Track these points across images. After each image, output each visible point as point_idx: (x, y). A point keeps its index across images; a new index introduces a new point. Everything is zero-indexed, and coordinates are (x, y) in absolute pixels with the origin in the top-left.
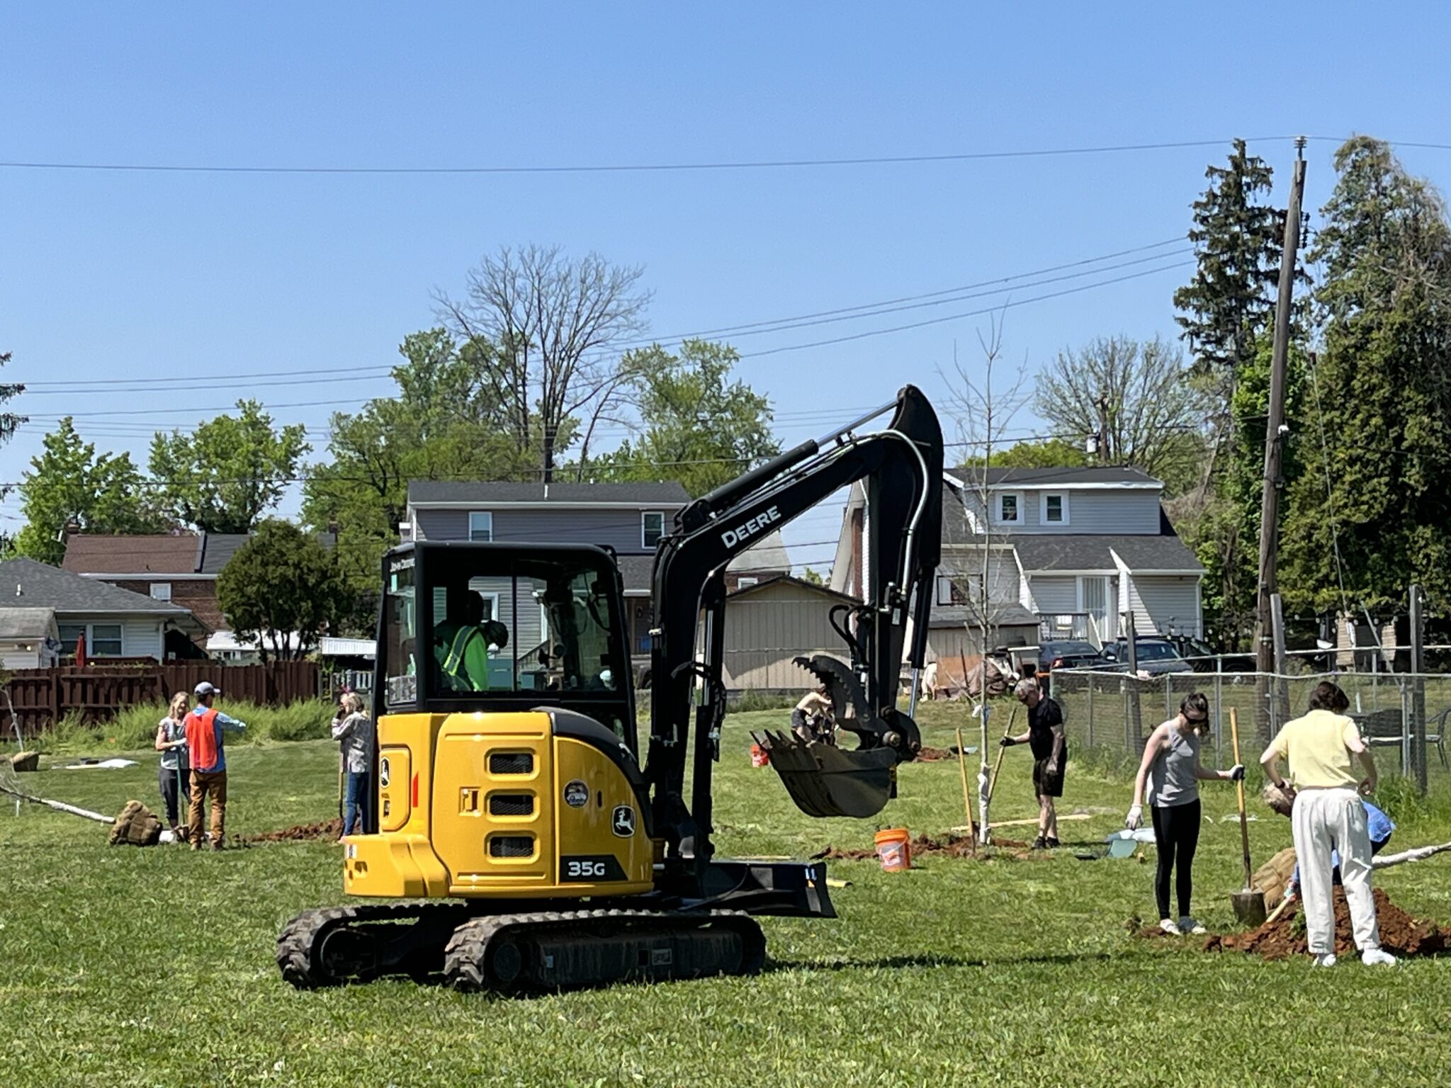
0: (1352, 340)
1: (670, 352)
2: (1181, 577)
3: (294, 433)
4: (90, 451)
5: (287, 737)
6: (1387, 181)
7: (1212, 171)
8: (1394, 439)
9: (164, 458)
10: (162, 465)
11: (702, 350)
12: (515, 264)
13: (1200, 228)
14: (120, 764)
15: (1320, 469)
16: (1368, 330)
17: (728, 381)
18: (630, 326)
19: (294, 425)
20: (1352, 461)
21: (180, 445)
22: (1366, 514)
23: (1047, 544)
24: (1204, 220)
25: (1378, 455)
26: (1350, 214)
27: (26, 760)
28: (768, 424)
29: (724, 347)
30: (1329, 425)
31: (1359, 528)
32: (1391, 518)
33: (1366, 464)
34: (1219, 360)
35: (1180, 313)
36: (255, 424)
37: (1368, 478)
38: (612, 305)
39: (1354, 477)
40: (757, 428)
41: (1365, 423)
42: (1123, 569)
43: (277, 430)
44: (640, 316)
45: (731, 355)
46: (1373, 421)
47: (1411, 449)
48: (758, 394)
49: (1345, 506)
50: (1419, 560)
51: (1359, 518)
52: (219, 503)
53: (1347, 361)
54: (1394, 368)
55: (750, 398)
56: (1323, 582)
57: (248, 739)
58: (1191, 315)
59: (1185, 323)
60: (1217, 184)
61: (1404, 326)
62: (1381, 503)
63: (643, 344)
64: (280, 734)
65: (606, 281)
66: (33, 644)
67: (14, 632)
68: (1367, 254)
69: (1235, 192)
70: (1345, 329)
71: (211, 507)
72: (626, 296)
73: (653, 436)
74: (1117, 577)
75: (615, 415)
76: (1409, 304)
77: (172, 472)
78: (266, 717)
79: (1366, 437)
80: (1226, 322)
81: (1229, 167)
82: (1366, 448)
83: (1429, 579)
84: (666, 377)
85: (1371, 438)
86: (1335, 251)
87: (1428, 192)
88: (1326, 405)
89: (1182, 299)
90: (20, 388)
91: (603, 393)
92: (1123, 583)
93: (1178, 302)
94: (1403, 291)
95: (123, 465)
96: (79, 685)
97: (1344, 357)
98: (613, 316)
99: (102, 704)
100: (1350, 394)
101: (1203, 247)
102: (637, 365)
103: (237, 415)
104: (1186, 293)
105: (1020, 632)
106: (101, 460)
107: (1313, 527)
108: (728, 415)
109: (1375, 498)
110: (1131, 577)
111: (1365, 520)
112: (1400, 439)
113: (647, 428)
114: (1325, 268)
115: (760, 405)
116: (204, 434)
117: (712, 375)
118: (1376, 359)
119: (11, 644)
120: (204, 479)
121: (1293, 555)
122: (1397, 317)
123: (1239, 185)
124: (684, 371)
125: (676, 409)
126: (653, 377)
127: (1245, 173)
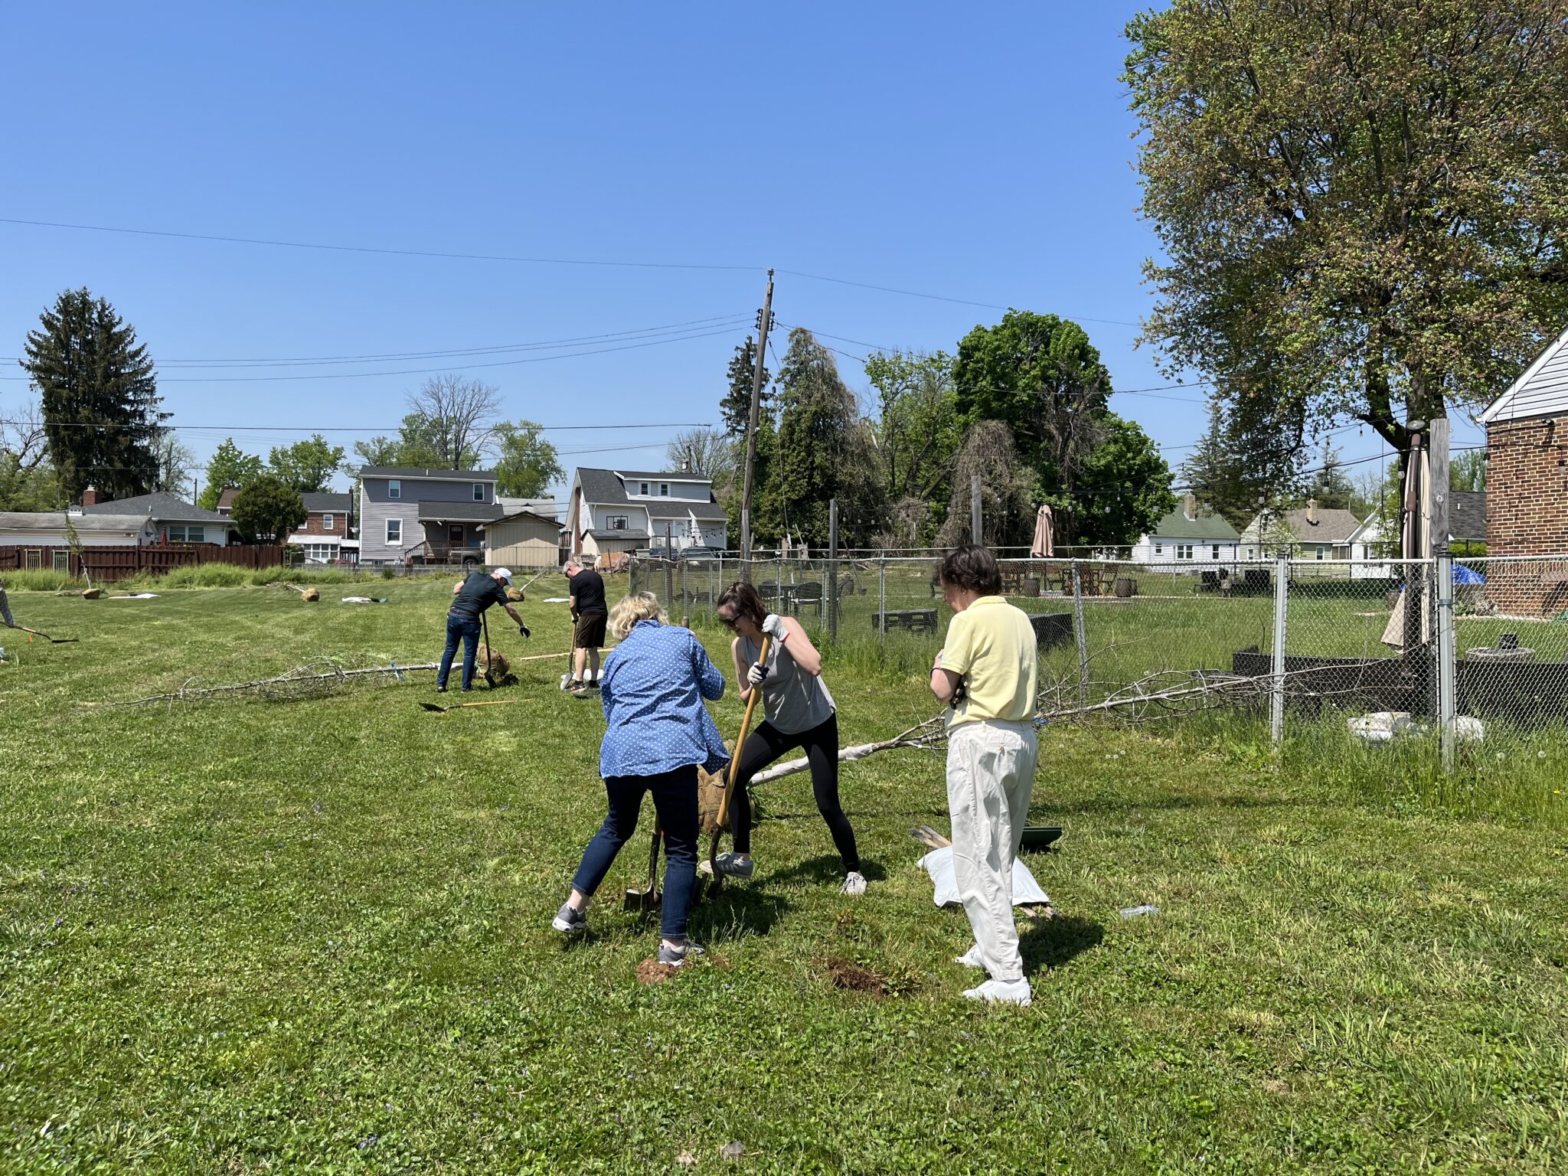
0: (793, 418)
1: (514, 425)
2: (718, 522)
3: (339, 451)
4: (241, 453)
5: (262, 584)
6: (811, 348)
7: (737, 348)
9: (277, 458)
10: (275, 461)
11: (528, 425)
12: (443, 382)
13: (731, 373)
14: (148, 596)
15: (778, 475)
16: (800, 414)
17: (540, 438)
18: (494, 411)
19: (339, 446)
20: (792, 472)
21: (284, 453)
22: (798, 495)
23: (660, 506)
24: (734, 370)
25: (803, 469)
26: (795, 362)
27: (91, 593)
29: (538, 425)
30: (783, 455)
31: (794, 501)
32: (809, 497)
33: (798, 473)
34: (739, 431)
35: (722, 409)
36: (320, 445)
37: (799, 479)
38: (486, 402)
39: (793, 479)
40: (551, 459)
41: (798, 455)
42: (693, 518)
43: (330, 448)
44: (497, 407)
45: (541, 428)
46: (802, 454)
47: (817, 467)
48: (552, 444)
49: (789, 491)
51: (794, 497)
52: (301, 479)
53: (790, 427)
54: (812, 430)
55: (548, 446)
57: (239, 584)
58: (727, 410)
59: (724, 413)
60: (739, 354)
61: (816, 412)
62: (804, 490)
63: (501, 420)
64: (258, 582)
65: (484, 391)
66: (135, 534)
67: (124, 527)
68: (802, 380)
69: (747, 358)
70: (790, 413)
71: (298, 481)
72: (492, 398)
73: (506, 459)
74: (691, 522)
75: (487, 449)
76: (818, 402)
77: (279, 464)
78: (251, 573)
80: (742, 415)
81: (745, 347)
82: (798, 466)
84: (512, 435)
85: (800, 461)
86: (787, 378)
87: (828, 354)
88: (783, 446)
89: (723, 403)
90: (172, 415)
91: (481, 439)
92: (694, 524)
93: (721, 405)
94: (817, 396)
95: (256, 460)
96: (151, 555)
97: (790, 425)
98: (486, 407)
99: (163, 565)
100: (792, 441)
101: (733, 381)
102: (498, 429)
103: (311, 440)
104: (725, 401)
105: (641, 542)
106: (245, 458)
107: (775, 500)
108: (539, 453)
109: (801, 488)
110: (697, 521)
111: (797, 498)
112: (813, 462)
113: (503, 456)
114: (783, 386)
115: (553, 449)
116: (296, 449)
117: (532, 436)
118: (804, 426)
119: (122, 533)
120: (295, 468)
121: (765, 512)
122: (813, 408)
123: (749, 355)
124: (520, 433)
125: (516, 449)
126: (506, 435)
127: (750, 350)
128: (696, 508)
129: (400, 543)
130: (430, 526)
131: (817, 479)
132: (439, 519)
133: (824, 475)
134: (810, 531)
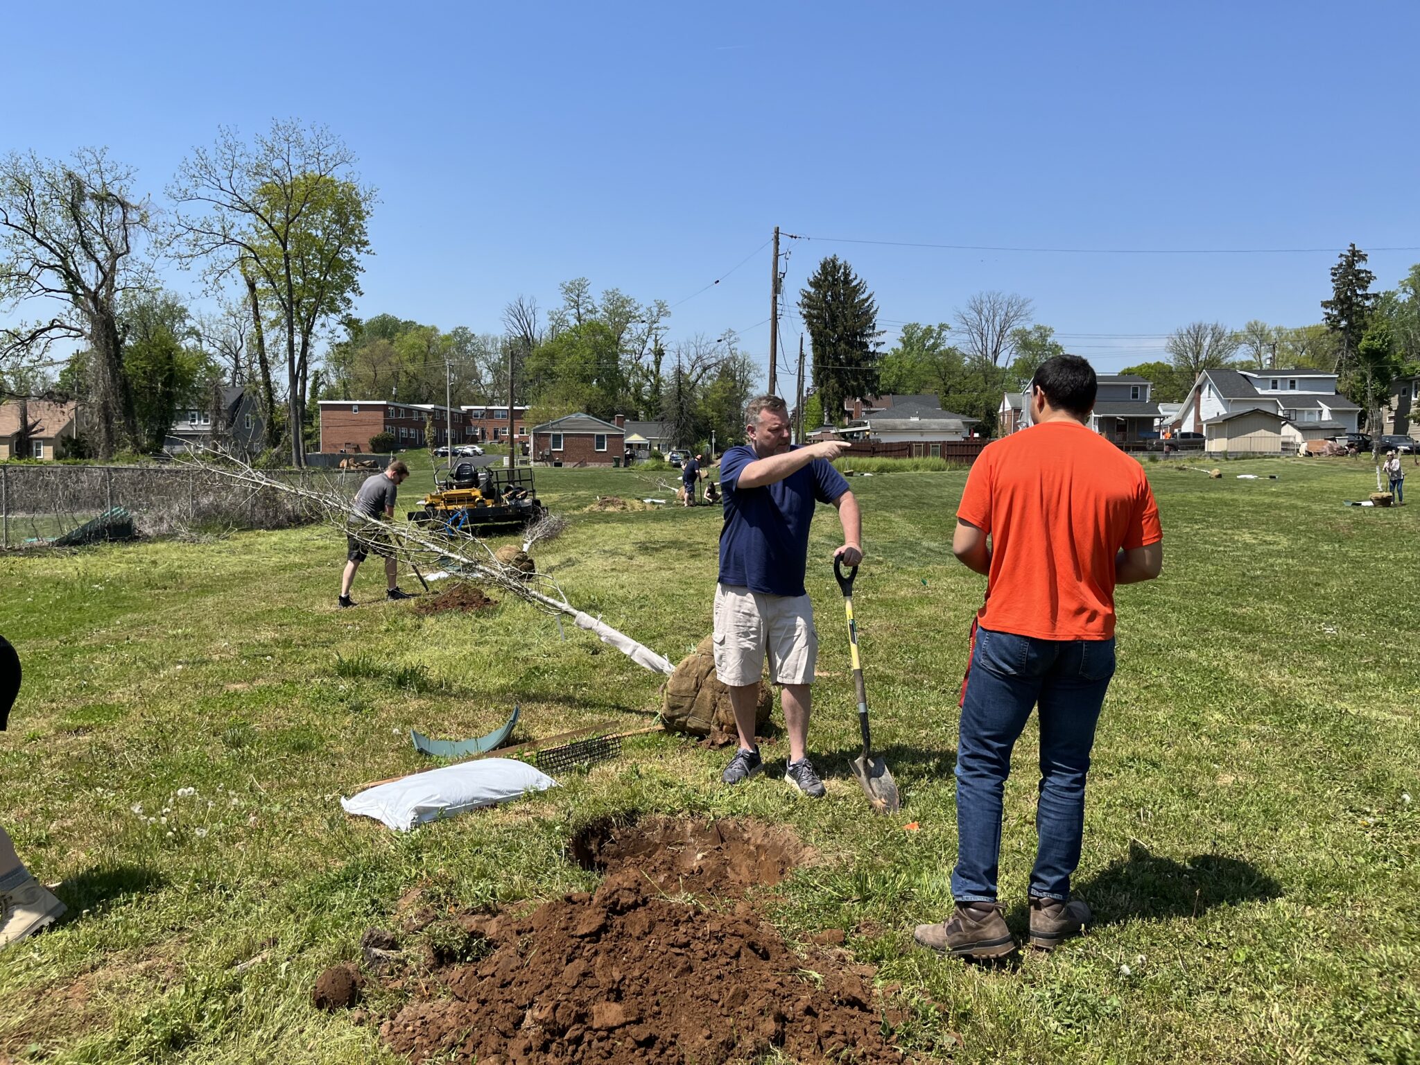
2: (1350, 411)
7: (1341, 256)
23: (1291, 398)
38: (1020, 312)
42: (1325, 408)
55: (1057, 346)
74: (1322, 411)
92: (1326, 413)
98: (1020, 316)
110: (1329, 411)
117: (1043, 337)
123: (1353, 261)
127: (1355, 255)
128: (1325, 399)
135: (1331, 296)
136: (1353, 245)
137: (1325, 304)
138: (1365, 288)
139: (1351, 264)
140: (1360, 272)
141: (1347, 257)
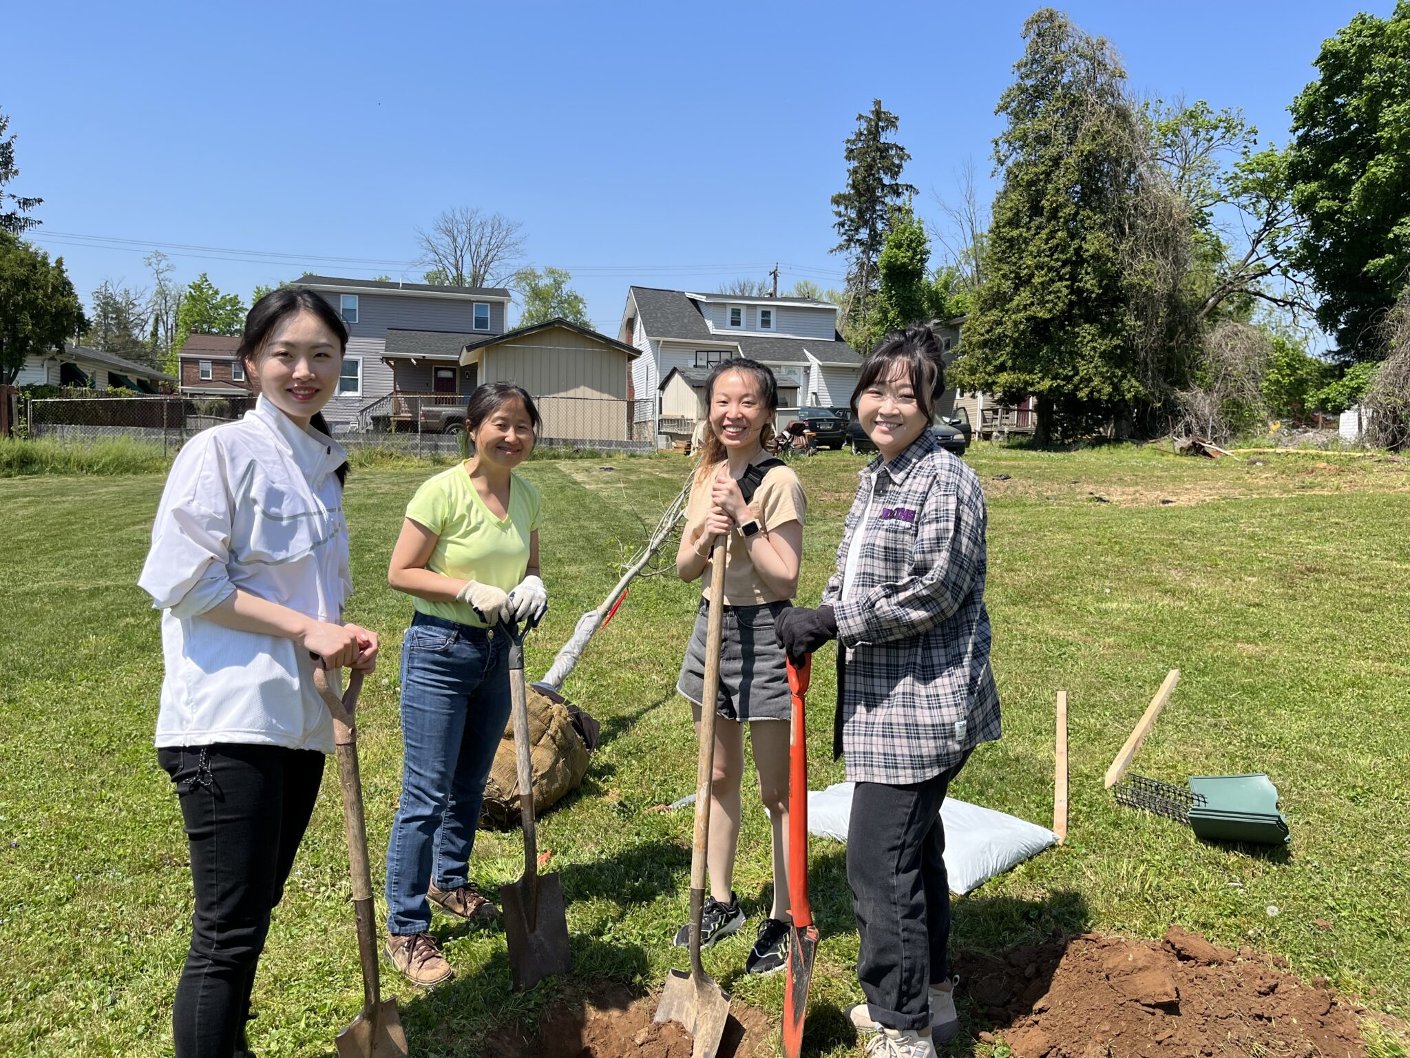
1: (539, 273)
6: (1068, 45)
7: (860, 117)
8: (1075, 249)
11: (553, 272)
12: (458, 216)
13: (850, 153)
17: (566, 288)
18: (515, 253)
20: (1039, 267)
22: (1050, 311)
23: (761, 343)
25: (1060, 263)
28: (584, 310)
29: (564, 272)
31: (1043, 322)
32: (1067, 318)
33: (1050, 269)
35: (835, 208)
38: (506, 240)
39: (1041, 280)
40: (579, 312)
41: (1052, 235)
42: (814, 362)
44: (520, 247)
45: (567, 275)
46: (1060, 234)
47: (1087, 259)
48: (580, 296)
49: (1032, 304)
50: (1086, 351)
51: (1043, 314)
55: (576, 297)
56: (1002, 368)
58: (842, 210)
59: (838, 214)
60: (864, 126)
62: (1063, 302)
65: (503, 227)
72: (514, 235)
73: (529, 312)
74: (809, 368)
79: (1050, 249)
80: (863, 219)
81: (871, 116)
82: (1051, 257)
83: (1096, 367)
84: (536, 285)
85: (1053, 250)
92: (815, 372)
98: (506, 246)
101: (853, 166)
102: (522, 277)
104: (842, 195)
108: (566, 305)
109: (1059, 298)
110: (818, 366)
111: (1048, 316)
112: (1079, 250)
115: (581, 301)
117: (558, 285)
123: (877, 128)
124: (545, 282)
125: (540, 300)
126: (529, 285)
127: (881, 120)
128: (816, 348)
129: (358, 394)
130: (400, 366)
131: (1089, 281)
132: (413, 356)
133: (1101, 274)
134: (1068, 379)
135: (843, 185)
136: (878, 103)
137: (837, 200)
138: (895, 175)
139: (874, 133)
140: (888, 147)
141: (869, 120)
